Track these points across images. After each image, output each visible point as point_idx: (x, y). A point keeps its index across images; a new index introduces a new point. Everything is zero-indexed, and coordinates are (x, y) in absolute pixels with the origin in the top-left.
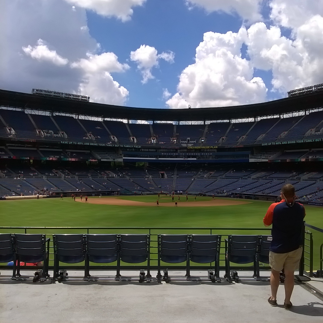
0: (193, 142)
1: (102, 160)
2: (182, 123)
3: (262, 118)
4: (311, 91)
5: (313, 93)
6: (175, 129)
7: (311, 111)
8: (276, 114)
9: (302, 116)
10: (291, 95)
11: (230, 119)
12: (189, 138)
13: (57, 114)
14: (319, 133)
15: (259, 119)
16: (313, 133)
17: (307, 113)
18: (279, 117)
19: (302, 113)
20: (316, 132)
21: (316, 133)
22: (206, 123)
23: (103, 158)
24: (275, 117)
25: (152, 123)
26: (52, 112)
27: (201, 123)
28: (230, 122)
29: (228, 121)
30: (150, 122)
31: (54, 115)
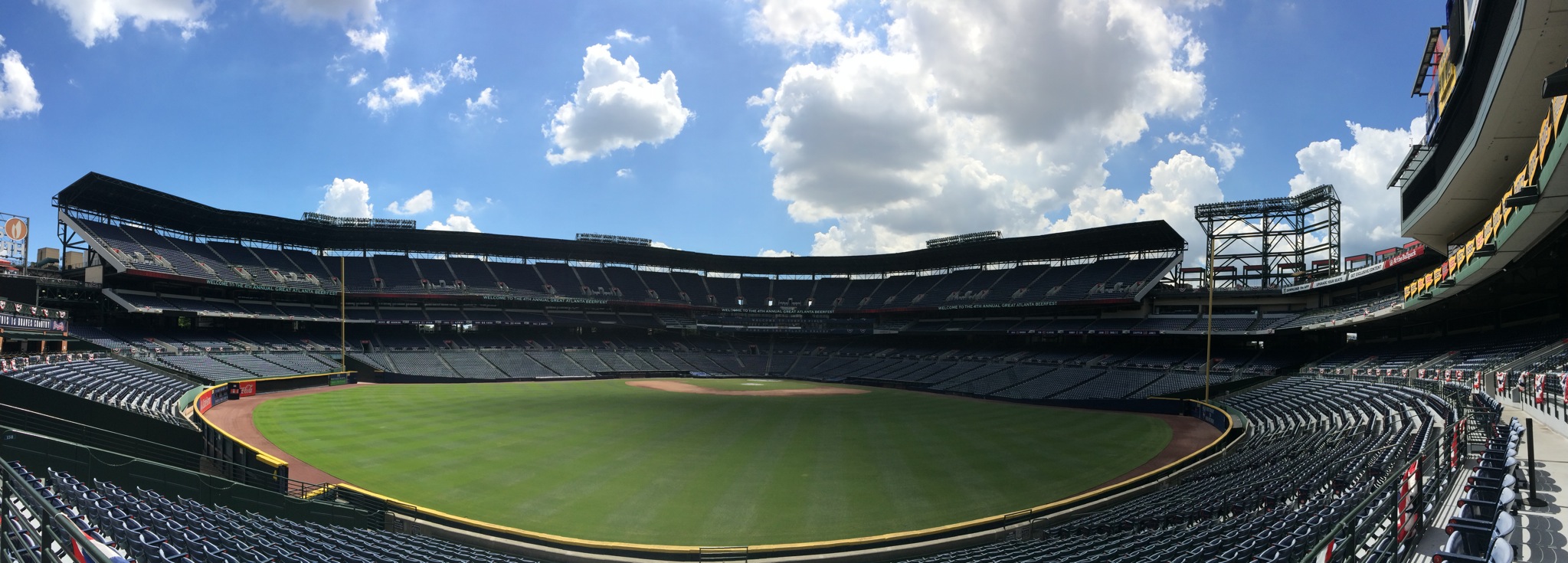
0: (796, 303)
1: (668, 327)
2: (782, 277)
3: (892, 275)
4: (957, 242)
5: (959, 245)
6: (772, 286)
7: (955, 269)
8: (911, 270)
9: (943, 275)
10: (931, 246)
11: (849, 273)
12: (790, 299)
13: (610, 265)
14: (963, 297)
15: (889, 275)
16: (957, 297)
17: (950, 271)
18: (914, 274)
19: (943, 272)
20: (959, 296)
21: (960, 298)
22: (816, 279)
23: (669, 324)
24: (910, 274)
25: (739, 277)
26: (603, 262)
27: (809, 277)
28: (848, 278)
29: (846, 276)
30: (737, 276)
31: (606, 266)
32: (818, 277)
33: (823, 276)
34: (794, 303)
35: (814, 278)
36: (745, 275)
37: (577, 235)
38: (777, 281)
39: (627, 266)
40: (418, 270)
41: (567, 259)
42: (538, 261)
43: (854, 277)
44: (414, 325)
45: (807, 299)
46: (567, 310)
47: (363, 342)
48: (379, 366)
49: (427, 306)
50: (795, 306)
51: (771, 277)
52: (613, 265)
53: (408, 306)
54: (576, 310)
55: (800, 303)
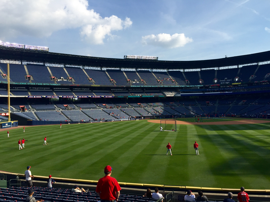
2: (221, 68)
6: (216, 73)
11: (257, 62)
12: (226, 78)
25: (200, 70)
26: (136, 69)
27: (236, 67)
28: (257, 64)
29: (256, 64)
30: (199, 70)
31: (138, 70)
32: (241, 66)
33: (243, 65)
34: (228, 80)
35: (238, 67)
36: (202, 69)
37: (125, 56)
38: (219, 71)
39: (148, 70)
40: (50, 72)
41: (120, 67)
42: (107, 69)
43: (261, 64)
44: (49, 98)
45: (235, 77)
46: (121, 90)
47: (21, 106)
48: (29, 118)
49: (55, 89)
50: (229, 81)
51: (216, 69)
52: (141, 70)
53: (45, 89)
54: (125, 90)
55: (231, 80)
